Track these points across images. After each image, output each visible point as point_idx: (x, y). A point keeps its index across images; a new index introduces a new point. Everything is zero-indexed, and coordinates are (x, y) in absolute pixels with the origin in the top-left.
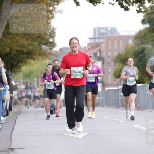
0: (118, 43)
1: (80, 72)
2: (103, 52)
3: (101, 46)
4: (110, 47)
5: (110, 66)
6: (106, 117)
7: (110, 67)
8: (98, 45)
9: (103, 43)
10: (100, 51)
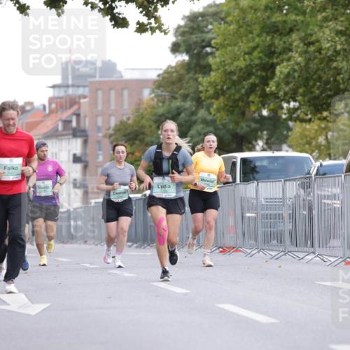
0: (120, 96)
1: (17, 168)
2: (85, 117)
3: (79, 103)
4: (100, 107)
5: (100, 150)
6: (92, 266)
7: (100, 152)
8: (73, 102)
9: (85, 97)
10: (78, 115)
